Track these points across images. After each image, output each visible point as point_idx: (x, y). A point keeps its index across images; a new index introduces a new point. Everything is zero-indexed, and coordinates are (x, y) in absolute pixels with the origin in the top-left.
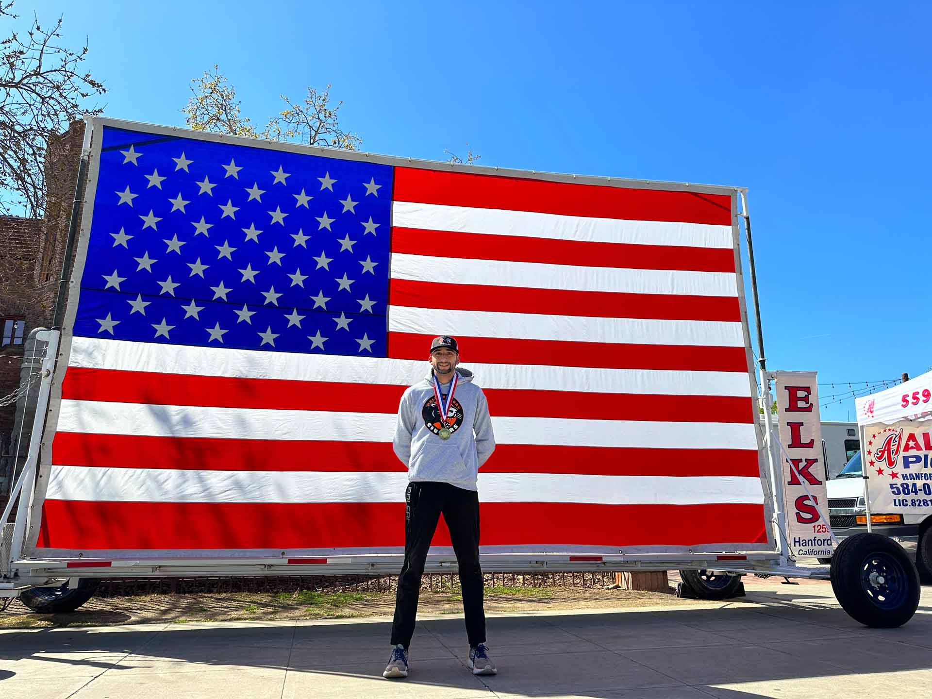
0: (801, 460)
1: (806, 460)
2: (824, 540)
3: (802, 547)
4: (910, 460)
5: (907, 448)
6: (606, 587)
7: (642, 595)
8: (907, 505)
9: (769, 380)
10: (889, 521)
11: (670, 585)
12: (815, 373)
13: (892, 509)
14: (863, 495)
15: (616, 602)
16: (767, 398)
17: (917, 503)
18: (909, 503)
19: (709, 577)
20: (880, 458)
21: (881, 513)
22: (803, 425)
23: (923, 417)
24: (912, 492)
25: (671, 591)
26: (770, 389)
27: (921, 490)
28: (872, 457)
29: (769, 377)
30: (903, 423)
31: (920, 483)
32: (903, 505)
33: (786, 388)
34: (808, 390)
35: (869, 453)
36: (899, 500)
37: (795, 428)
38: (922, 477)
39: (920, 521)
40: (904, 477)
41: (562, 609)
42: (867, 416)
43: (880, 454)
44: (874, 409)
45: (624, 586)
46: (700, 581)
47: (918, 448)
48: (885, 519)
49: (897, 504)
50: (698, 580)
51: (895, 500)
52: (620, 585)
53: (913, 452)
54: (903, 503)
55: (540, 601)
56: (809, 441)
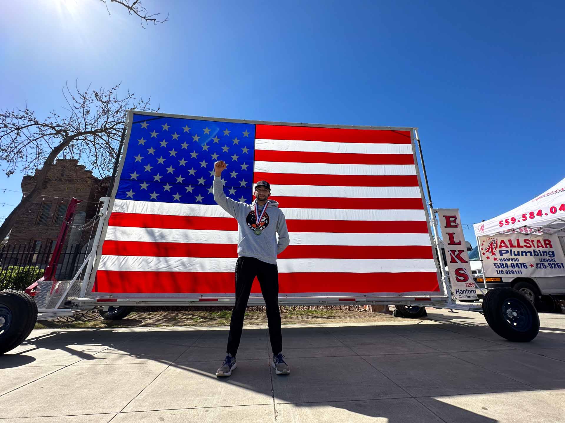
0: (456, 251)
1: (458, 251)
2: (472, 291)
3: (460, 294)
4: (503, 252)
5: (500, 247)
6: (360, 310)
7: (376, 315)
8: (503, 273)
9: (435, 213)
10: (494, 280)
11: (389, 309)
12: (458, 209)
13: (496, 275)
14: (480, 269)
15: (364, 319)
16: (435, 221)
17: (509, 272)
18: (505, 272)
19: (409, 307)
20: (488, 251)
21: (489, 277)
22: (455, 234)
23: (508, 232)
24: (506, 267)
25: (390, 313)
26: (436, 217)
27: (509, 266)
28: (483, 251)
29: (435, 212)
30: (497, 235)
31: (509, 263)
32: (502, 273)
33: (444, 216)
34: (455, 217)
35: (482, 249)
36: (499, 271)
37: (451, 235)
38: (510, 260)
39: (511, 280)
40: (501, 260)
41: (338, 323)
42: (480, 232)
43: (487, 249)
44: (484, 229)
45: (368, 310)
46: (405, 309)
47: (507, 246)
48: (492, 280)
49: (498, 272)
50: (404, 308)
51: (497, 271)
52: (366, 309)
53: (504, 248)
54: (501, 272)
55: (328, 318)
56: (458, 242)
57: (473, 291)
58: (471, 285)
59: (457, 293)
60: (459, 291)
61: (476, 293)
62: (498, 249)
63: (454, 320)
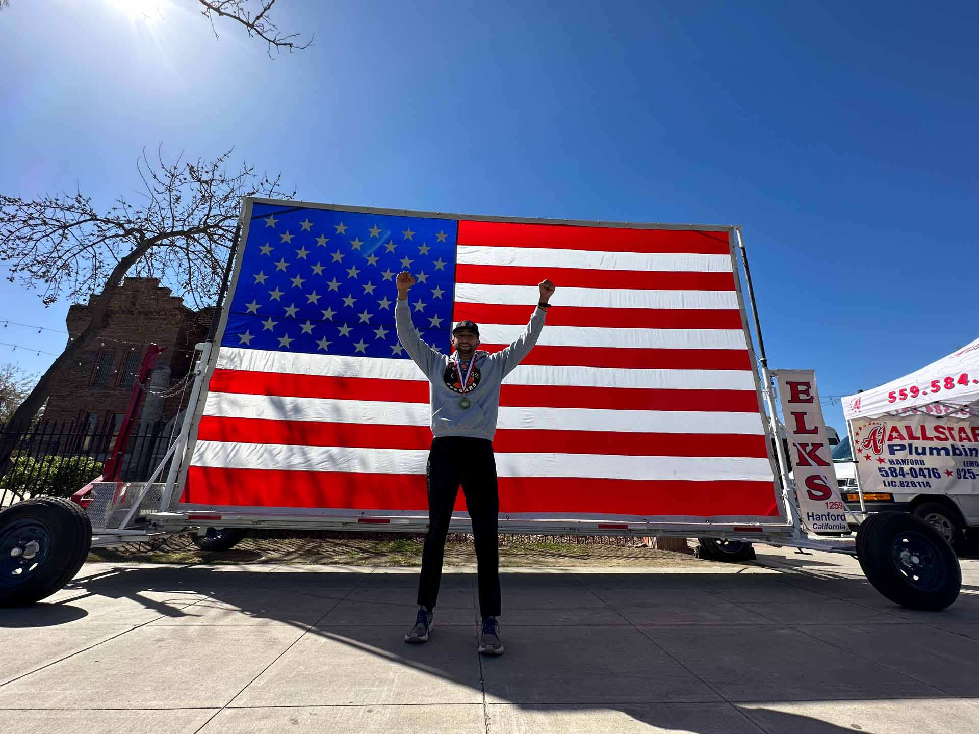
0: (807, 445)
1: (812, 444)
2: (838, 516)
3: (816, 521)
4: (895, 448)
5: (891, 438)
6: (635, 546)
7: (665, 554)
8: (896, 486)
9: (771, 376)
10: (879, 498)
11: (688, 545)
12: (813, 371)
13: (881, 488)
14: (854, 477)
15: (644, 561)
16: (771, 392)
17: (905, 484)
18: (898, 484)
19: (723, 542)
20: (867, 446)
21: (869, 491)
22: (806, 414)
23: (905, 413)
24: (900, 474)
25: (690, 551)
26: (773, 383)
27: (907, 473)
28: (859, 446)
29: (771, 374)
30: (884, 418)
31: (906, 468)
32: (892, 485)
33: (787, 383)
34: (807, 384)
35: (857, 442)
36: (888, 482)
37: (799, 417)
38: (908, 462)
39: (909, 499)
40: (891, 462)
41: (596, 566)
42: (854, 411)
43: (867, 443)
44: (861, 405)
45: (650, 546)
46: (716, 545)
47: (902, 438)
48: (875, 497)
49: (887, 484)
50: (714, 544)
51: (884, 482)
52: (647, 544)
53: (898, 442)
55: (580, 557)
56: (813, 428)
57: (840, 517)
58: (837, 506)
59: (809, 520)
60: (813, 516)
61: (845, 520)
62: (887, 443)
63: (804, 567)
